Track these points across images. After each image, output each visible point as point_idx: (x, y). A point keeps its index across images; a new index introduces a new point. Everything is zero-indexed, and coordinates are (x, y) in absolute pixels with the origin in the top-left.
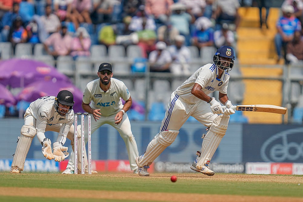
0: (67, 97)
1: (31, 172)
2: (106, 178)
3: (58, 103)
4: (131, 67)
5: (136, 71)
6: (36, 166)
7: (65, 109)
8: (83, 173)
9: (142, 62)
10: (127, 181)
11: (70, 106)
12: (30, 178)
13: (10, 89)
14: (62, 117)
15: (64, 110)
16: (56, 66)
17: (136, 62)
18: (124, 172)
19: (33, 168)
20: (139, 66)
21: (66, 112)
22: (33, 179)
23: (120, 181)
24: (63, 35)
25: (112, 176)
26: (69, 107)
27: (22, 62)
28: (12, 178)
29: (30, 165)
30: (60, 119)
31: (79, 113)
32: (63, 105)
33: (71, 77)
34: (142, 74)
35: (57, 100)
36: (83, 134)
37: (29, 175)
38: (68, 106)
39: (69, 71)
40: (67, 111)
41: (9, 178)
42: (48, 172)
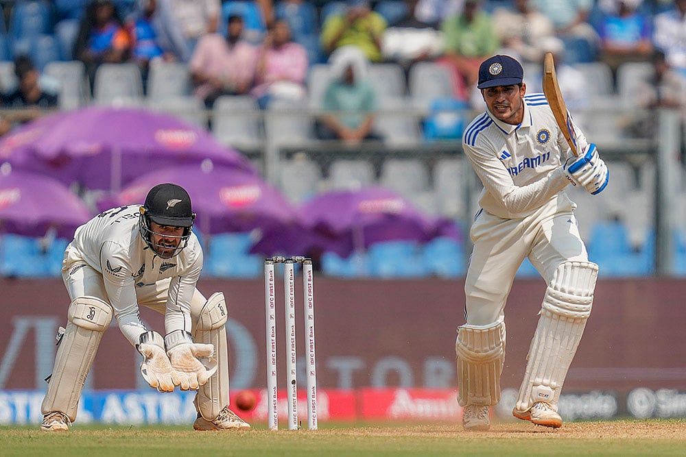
0: (172, 203)
1: (146, 425)
2: (358, 439)
3: (150, 222)
4: (423, 124)
5: (435, 136)
6: (159, 410)
7: (171, 237)
8: (294, 426)
9: (454, 109)
10: (418, 446)
11: (185, 228)
12: (144, 445)
13: (81, 194)
14: (167, 261)
15: (166, 241)
16: (210, 125)
17: (437, 109)
18: (408, 420)
19: (152, 415)
20: (446, 121)
21: (175, 244)
22: (153, 446)
23: (399, 449)
24: (232, 40)
25: (374, 434)
26: (181, 231)
27: (113, 116)
28: (94, 444)
29: (144, 408)
30: (164, 267)
31: (279, 258)
32: (163, 226)
33: (256, 154)
34: (452, 143)
35: (145, 213)
36: (292, 317)
37: (141, 434)
38: (178, 227)
39: (247, 141)
40: (175, 241)
41: (85, 446)
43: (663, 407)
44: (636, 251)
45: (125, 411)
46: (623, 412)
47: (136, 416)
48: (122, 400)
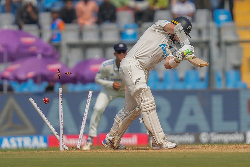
1: (18, 149)
6: (23, 143)
12: (12, 157)
16: (40, 35)
19: (20, 145)
29: (17, 142)
42: (36, 149)
43: (213, 139)
44: (202, 80)
45: (10, 143)
46: (198, 141)
47: (14, 145)
48: (9, 139)
